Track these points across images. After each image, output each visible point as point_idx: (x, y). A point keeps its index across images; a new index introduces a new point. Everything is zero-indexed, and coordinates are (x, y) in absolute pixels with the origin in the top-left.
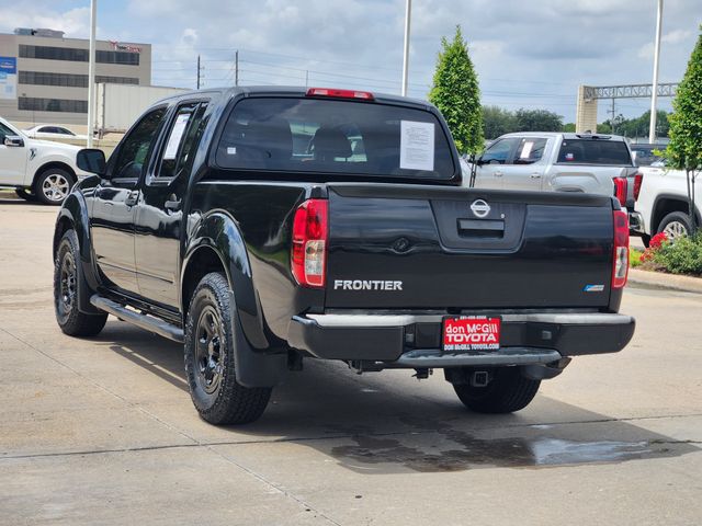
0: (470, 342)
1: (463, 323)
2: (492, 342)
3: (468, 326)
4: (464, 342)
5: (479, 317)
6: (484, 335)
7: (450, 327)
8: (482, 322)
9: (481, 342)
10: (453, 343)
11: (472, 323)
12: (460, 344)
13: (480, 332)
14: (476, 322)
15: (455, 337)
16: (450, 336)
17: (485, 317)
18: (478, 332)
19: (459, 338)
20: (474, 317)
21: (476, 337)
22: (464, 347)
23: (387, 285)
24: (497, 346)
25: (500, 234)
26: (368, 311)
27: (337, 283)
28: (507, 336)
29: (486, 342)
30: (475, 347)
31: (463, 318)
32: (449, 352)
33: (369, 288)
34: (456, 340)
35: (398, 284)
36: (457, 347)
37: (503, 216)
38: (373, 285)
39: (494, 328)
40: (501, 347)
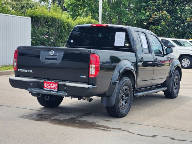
0: (50, 88)
1: (49, 83)
2: (56, 89)
3: (50, 84)
4: (49, 88)
5: (52, 82)
6: (54, 87)
7: (45, 83)
8: (53, 83)
9: (53, 88)
10: (46, 88)
12: (48, 88)
13: (53, 86)
16: (45, 86)
19: (48, 87)
21: (52, 87)
22: (49, 89)
23: (29, 71)
25: (56, 59)
27: (19, 70)
28: (60, 88)
30: (51, 89)
31: (48, 81)
32: (44, 90)
33: (25, 71)
34: (47, 87)
35: (31, 71)
36: (47, 89)
38: (26, 71)
39: (56, 85)
40: (58, 90)
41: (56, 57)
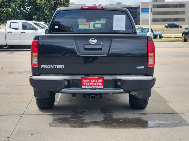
0: (92, 85)
1: (89, 79)
2: (100, 86)
3: (91, 80)
4: (90, 85)
5: (95, 77)
6: (97, 83)
7: (84, 80)
8: (96, 79)
9: (96, 85)
10: (85, 85)
11: (92, 79)
12: (88, 86)
13: (96, 82)
14: (94, 79)
15: (86, 83)
16: (84, 83)
17: (97, 77)
18: (95, 82)
19: (87, 84)
20: (93, 77)
21: (94, 84)
22: (90, 87)
23: (59, 67)
24: (102, 87)
25: (101, 49)
26: (55, 75)
27: (42, 66)
28: (106, 84)
29: (98, 86)
30: (94, 87)
31: (88, 77)
32: (83, 89)
33: (53, 67)
35: (63, 67)
36: (87, 87)
37: (102, 43)
38: (54, 67)
39: (101, 81)
40: (104, 87)
41: (100, 47)
